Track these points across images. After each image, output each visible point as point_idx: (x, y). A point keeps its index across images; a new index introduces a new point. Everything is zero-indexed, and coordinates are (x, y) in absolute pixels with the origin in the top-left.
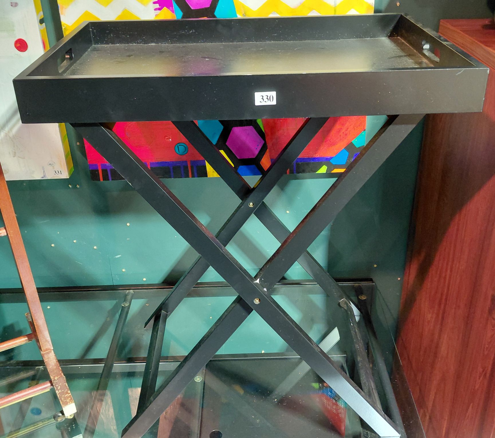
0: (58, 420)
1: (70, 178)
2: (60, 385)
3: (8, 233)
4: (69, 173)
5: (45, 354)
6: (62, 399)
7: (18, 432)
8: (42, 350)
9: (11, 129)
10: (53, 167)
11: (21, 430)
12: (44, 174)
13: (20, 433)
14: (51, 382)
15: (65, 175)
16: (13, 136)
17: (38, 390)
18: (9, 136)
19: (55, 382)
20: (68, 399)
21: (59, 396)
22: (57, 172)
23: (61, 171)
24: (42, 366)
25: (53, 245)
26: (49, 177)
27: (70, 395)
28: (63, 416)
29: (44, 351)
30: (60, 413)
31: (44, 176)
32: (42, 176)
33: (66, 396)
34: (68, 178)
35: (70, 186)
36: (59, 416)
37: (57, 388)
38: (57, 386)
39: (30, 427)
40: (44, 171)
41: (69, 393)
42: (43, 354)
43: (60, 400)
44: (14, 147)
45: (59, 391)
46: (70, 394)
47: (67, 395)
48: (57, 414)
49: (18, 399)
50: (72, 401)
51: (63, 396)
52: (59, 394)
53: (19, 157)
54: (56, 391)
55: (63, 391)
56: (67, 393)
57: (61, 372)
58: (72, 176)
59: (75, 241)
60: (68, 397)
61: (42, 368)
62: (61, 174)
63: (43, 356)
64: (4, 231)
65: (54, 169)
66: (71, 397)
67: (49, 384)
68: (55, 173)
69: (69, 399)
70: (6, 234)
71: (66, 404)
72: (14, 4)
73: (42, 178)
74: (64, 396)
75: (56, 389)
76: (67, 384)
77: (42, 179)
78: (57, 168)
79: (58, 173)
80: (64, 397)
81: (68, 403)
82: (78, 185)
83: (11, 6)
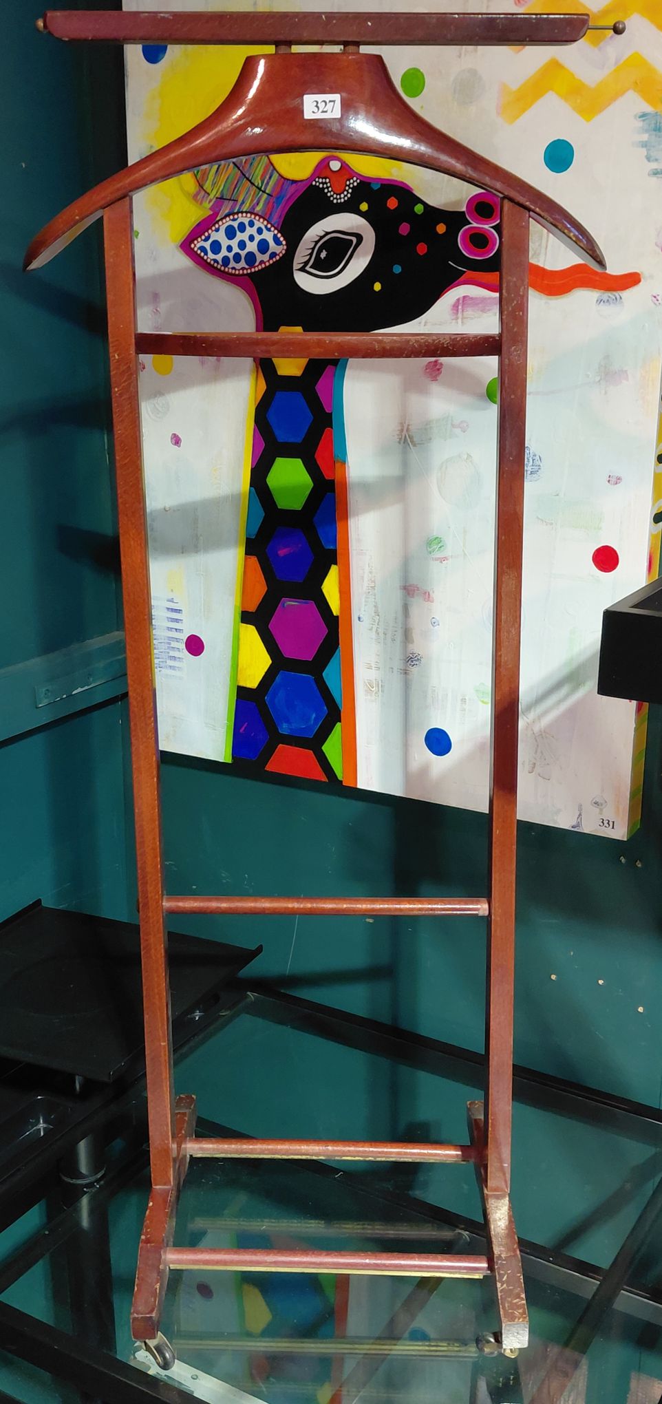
0: (485, 1349)
1: (628, 840)
2: (508, 1274)
3: (493, 911)
4: (629, 831)
5: (491, 1196)
6: (506, 1305)
7: (395, 1345)
8: (486, 1187)
9: (540, 717)
10: (601, 810)
11: (400, 1342)
12: (579, 820)
13: (397, 1347)
14: (491, 1261)
15: (620, 832)
16: (541, 731)
17: (460, 1268)
18: (532, 730)
19: (500, 1262)
20: (519, 1309)
21: (501, 1296)
22: (606, 822)
23: (613, 822)
24: (467, 1233)
25: (553, 977)
26: (587, 828)
27: (524, 1304)
28: (498, 1346)
29: (492, 1191)
30: (492, 1335)
31: (578, 825)
32: (574, 823)
33: (515, 1301)
34: (625, 839)
35: (623, 860)
36: (489, 1342)
37: (501, 1276)
38: (501, 1272)
39: (420, 1344)
40: (580, 815)
41: (522, 1299)
42: (487, 1195)
43: (501, 1306)
44: (536, 752)
45: (502, 1286)
46: (524, 1302)
47: (518, 1300)
48: (486, 1335)
49: (417, 1269)
50: (525, 1318)
51: (510, 1299)
52: (501, 1291)
53: (539, 775)
54: (498, 1283)
55: (510, 1288)
56: (518, 1296)
57: (516, 1246)
58: (634, 838)
59: (601, 982)
60: (519, 1307)
61: (467, 1237)
62: (613, 828)
63: (487, 1199)
64: (486, 906)
65: (601, 814)
66: (524, 1308)
67: (485, 1265)
68: (602, 824)
69: (521, 1311)
70: (487, 913)
71: (512, 1318)
72: (613, 480)
73: (572, 827)
74: (512, 1300)
75: (497, 1278)
76: (522, 1277)
77: (573, 829)
78: (609, 814)
79: (607, 826)
80: (511, 1302)
81: (516, 1317)
82: (640, 861)
83: (607, 482)
